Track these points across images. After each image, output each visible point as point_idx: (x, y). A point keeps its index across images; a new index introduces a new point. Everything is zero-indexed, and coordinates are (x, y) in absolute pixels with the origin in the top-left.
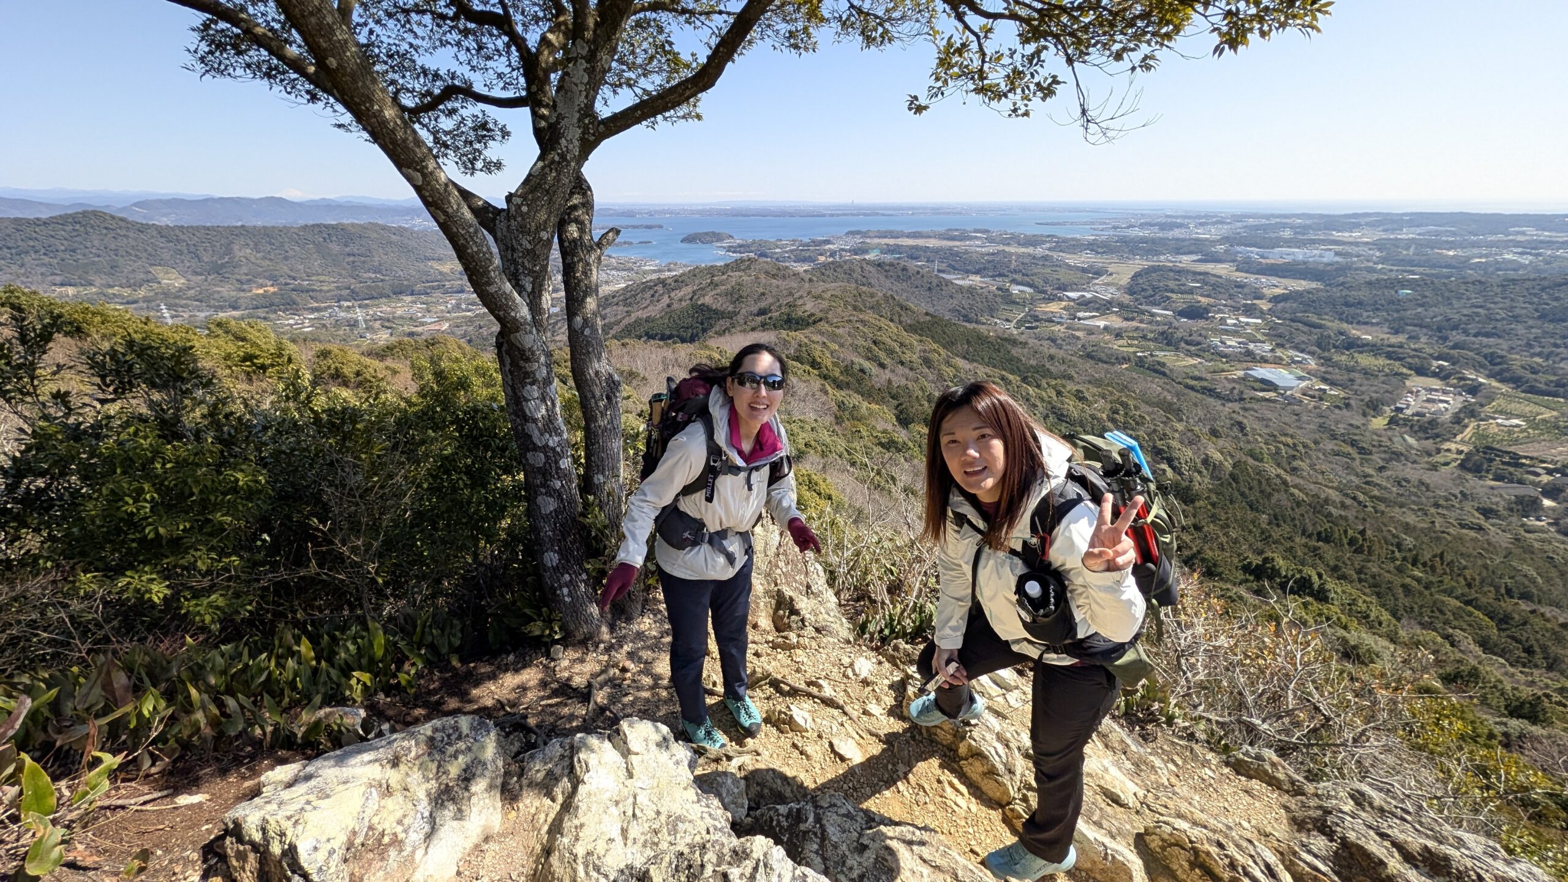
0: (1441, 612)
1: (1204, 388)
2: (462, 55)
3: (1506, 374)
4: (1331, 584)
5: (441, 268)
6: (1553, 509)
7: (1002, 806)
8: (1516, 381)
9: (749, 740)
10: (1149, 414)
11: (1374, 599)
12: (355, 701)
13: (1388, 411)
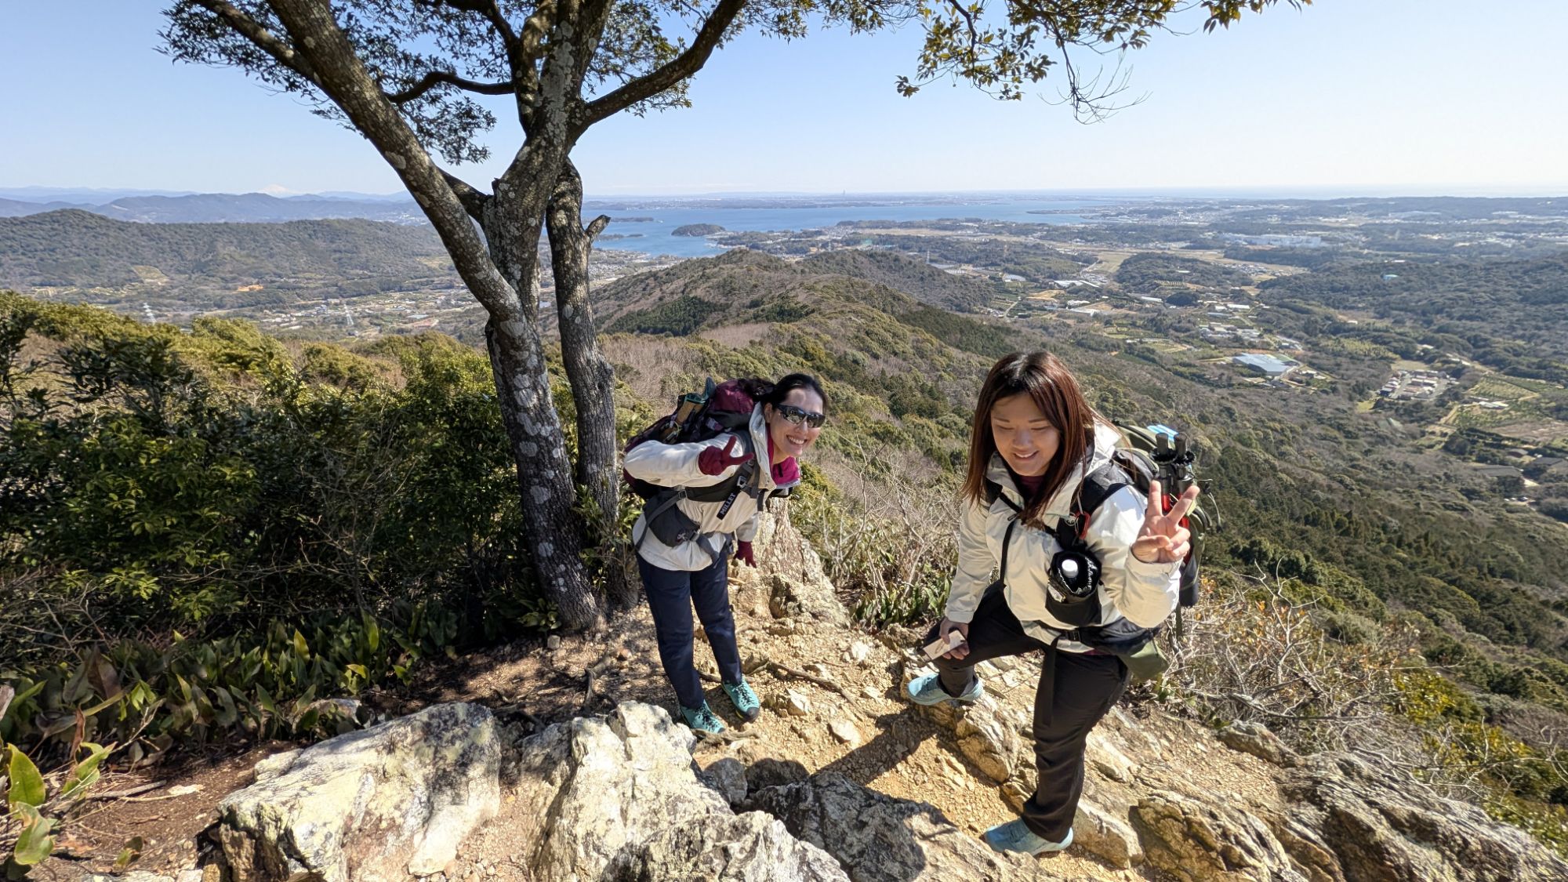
0: (1426, 591)
1: (1194, 374)
2: (445, 42)
3: (1489, 357)
4: (1319, 566)
5: (429, 264)
6: (1534, 489)
7: (1000, 784)
8: (1499, 364)
9: (748, 725)
10: (1138, 401)
11: (1360, 580)
12: (350, 693)
13: (1374, 394)
